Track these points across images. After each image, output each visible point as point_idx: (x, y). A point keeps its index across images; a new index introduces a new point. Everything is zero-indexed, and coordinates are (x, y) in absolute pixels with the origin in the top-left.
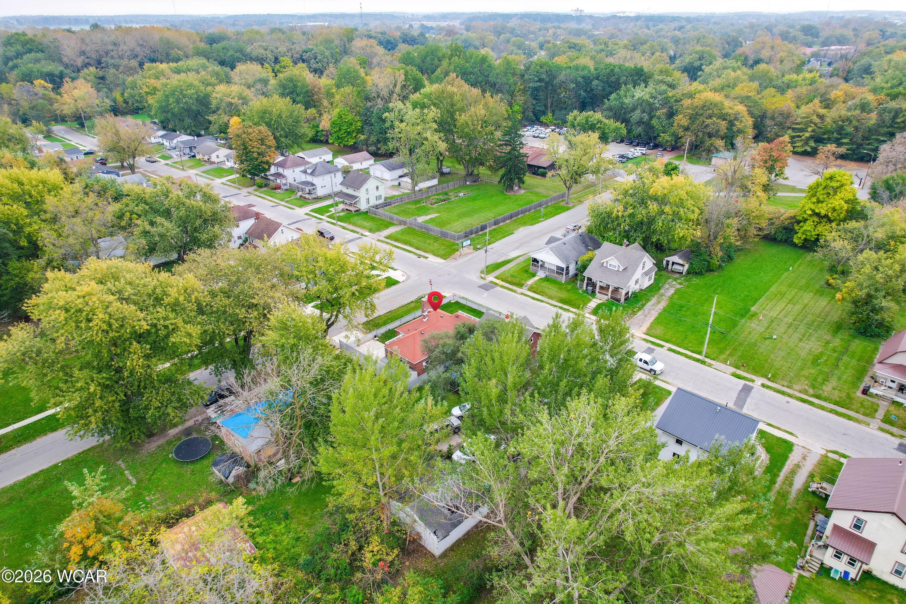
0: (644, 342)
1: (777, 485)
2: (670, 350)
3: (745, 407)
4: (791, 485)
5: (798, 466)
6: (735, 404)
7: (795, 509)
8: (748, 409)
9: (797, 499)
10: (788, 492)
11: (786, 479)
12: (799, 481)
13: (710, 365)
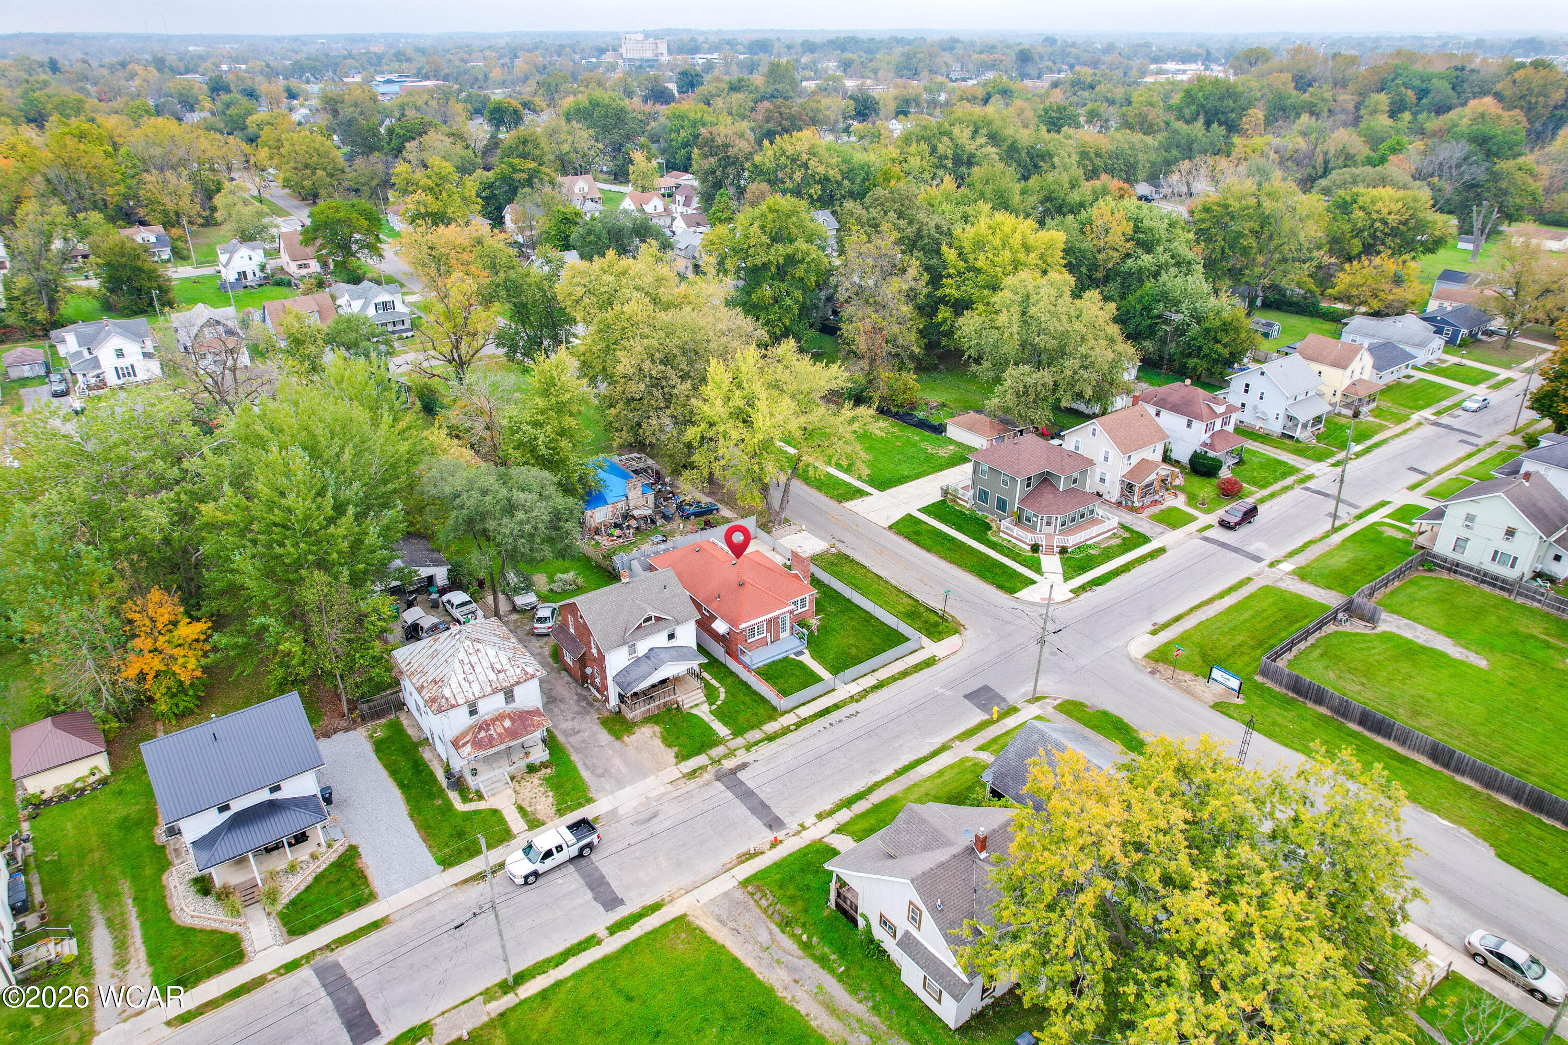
0: (649, 900)
1: (130, 901)
2: (592, 941)
3: (316, 982)
4: (110, 923)
5: (121, 963)
6: (337, 965)
7: (79, 897)
8: (306, 982)
9: (85, 912)
10: (105, 907)
11: (124, 925)
12: (102, 940)
13: (488, 995)
